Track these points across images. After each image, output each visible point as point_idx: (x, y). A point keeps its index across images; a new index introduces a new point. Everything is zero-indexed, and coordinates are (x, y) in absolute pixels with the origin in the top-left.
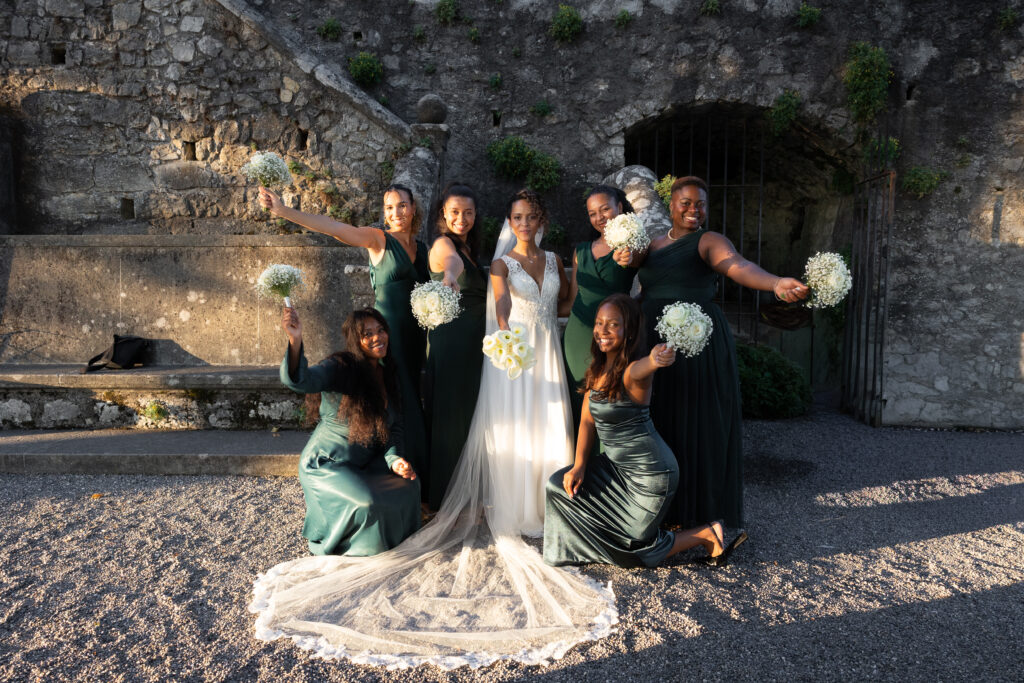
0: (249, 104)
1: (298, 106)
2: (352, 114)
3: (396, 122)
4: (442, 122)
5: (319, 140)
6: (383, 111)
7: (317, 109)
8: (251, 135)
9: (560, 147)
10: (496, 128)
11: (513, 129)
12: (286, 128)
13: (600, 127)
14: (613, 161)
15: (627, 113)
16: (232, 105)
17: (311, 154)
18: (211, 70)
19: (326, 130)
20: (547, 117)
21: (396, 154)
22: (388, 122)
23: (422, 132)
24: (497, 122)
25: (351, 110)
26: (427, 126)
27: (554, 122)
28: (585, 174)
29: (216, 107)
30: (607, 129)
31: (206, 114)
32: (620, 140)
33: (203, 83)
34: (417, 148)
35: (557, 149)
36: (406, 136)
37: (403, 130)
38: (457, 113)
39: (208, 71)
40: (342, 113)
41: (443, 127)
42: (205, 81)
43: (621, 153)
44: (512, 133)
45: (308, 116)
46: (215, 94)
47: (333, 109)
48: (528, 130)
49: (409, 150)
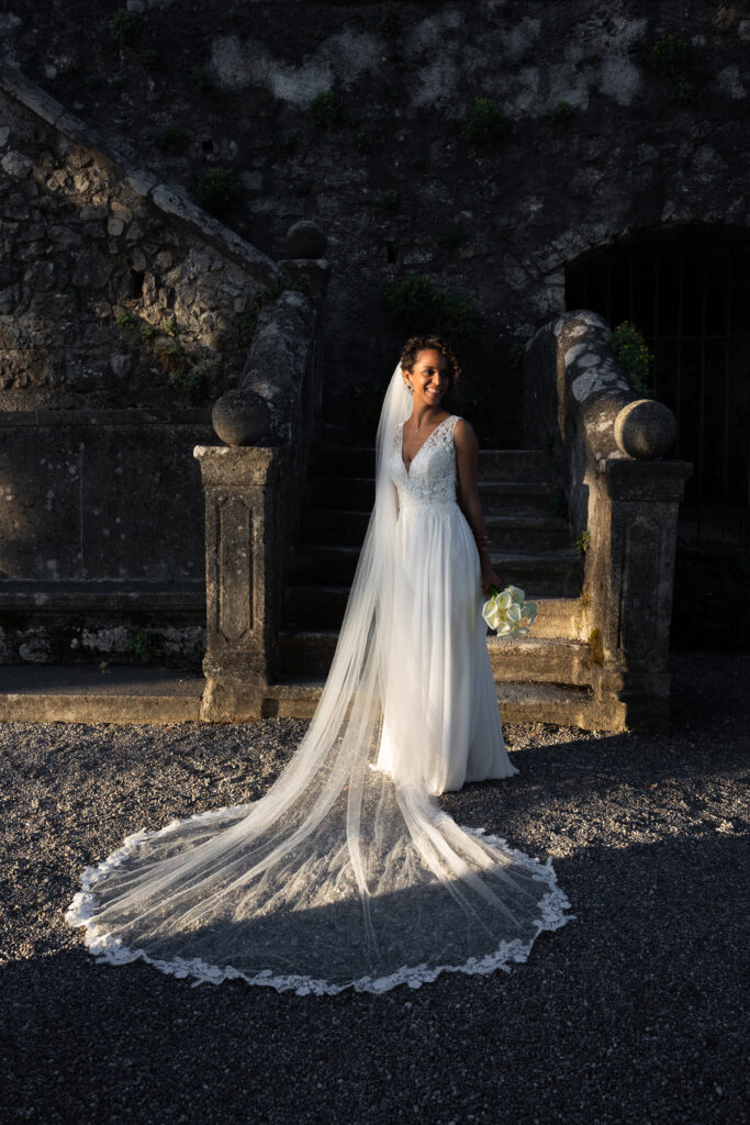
0: (67, 240)
1: (130, 240)
2: (202, 249)
3: (258, 259)
4: (320, 258)
5: (159, 285)
6: (243, 244)
7: (155, 244)
8: (70, 280)
9: (477, 290)
10: (391, 265)
11: (414, 266)
12: (115, 270)
13: (531, 260)
14: (549, 306)
15: (568, 241)
16: (45, 240)
17: (148, 302)
18: (18, 195)
19: (168, 270)
20: (461, 249)
21: (259, 301)
22: (249, 259)
23: (293, 271)
24: (392, 258)
25: (199, 244)
26: (300, 263)
27: (469, 256)
28: (512, 324)
29: (26, 244)
30: (541, 263)
31: (12, 253)
32: (559, 279)
33: (8, 214)
34: (287, 292)
35: (474, 292)
36: (272, 276)
37: (268, 269)
38: (339, 246)
39: (15, 197)
40: (188, 248)
41: (322, 263)
42: (11, 209)
43: (560, 295)
44: (413, 272)
45: (145, 252)
46: (24, 226)
47: (177, 243)
48: (434, 267)
49: (277, 295)
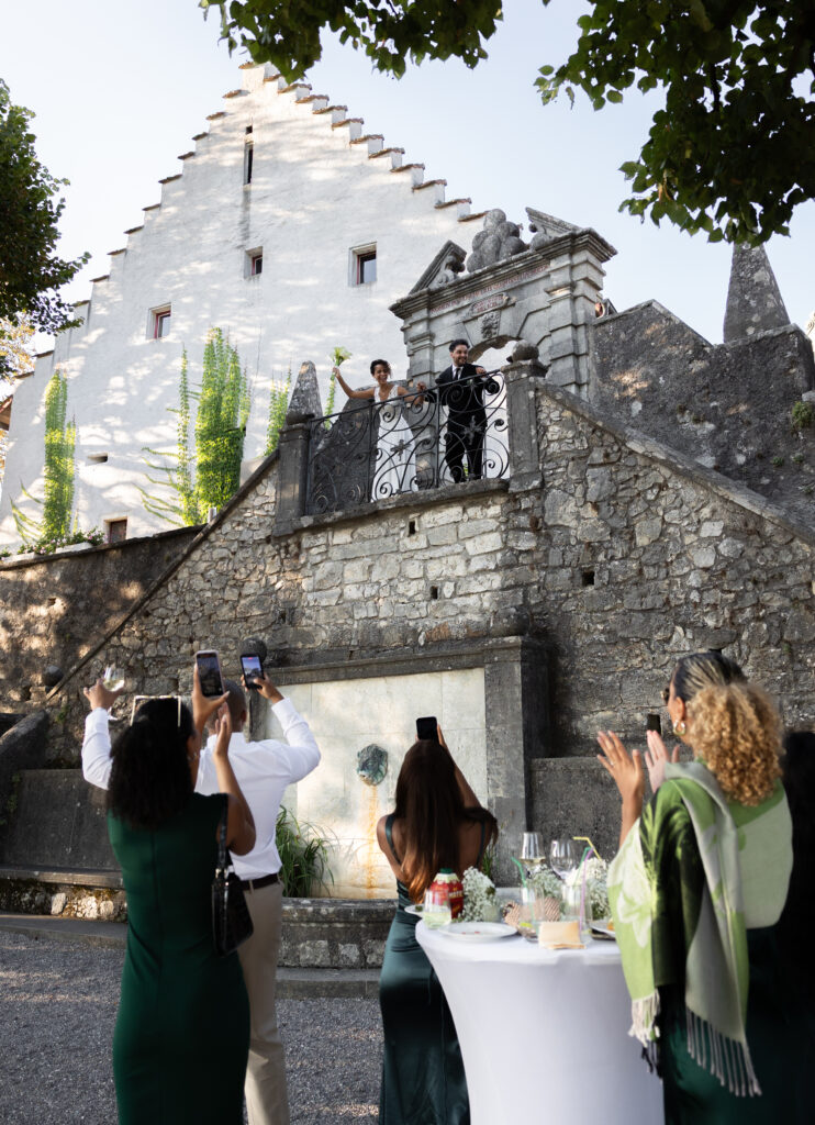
0: (776, 602)
8: (782, 637)
16: (758, 605)
18: (733, 572)
29: (742, 610)
31: (731, 618)
33: (726, 587)
39: (730, 574)
42: (728, 584)
46: (740, 596)
